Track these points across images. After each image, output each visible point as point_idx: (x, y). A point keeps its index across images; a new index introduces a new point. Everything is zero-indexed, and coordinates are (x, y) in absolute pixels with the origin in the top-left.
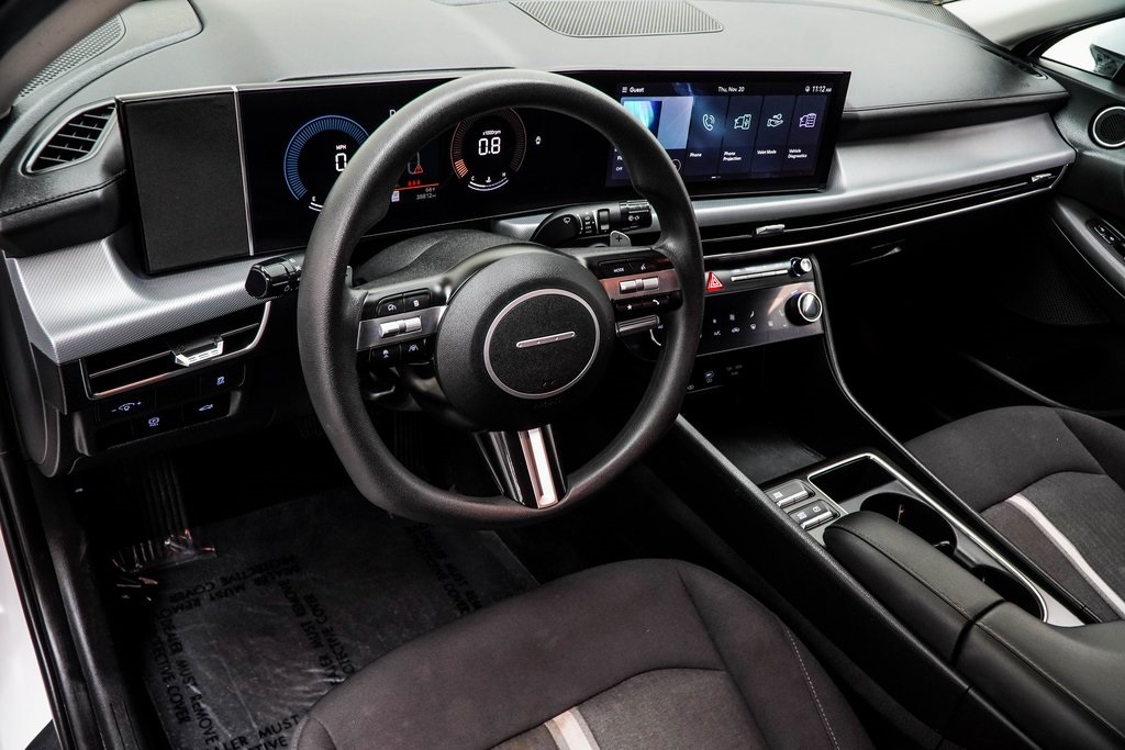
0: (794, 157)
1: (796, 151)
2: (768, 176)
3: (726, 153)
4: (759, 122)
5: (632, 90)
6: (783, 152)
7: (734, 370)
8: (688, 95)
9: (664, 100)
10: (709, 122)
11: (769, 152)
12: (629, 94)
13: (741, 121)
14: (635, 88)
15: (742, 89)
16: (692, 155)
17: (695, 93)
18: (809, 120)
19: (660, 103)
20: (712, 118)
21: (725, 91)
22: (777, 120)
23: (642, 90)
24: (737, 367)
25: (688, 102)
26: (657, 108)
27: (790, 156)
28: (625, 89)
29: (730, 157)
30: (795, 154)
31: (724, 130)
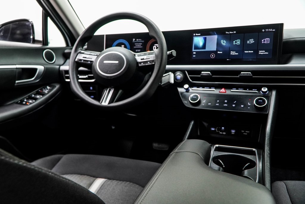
0: (262, 53)
1: (262, 51)
2: (251, 60)
3: (231, 52)
4: (243, 42)
5: (197, 34)
6: (256, 52)
7: (245, 132)
8: (215, 35)
9: (207, 37)
10: (224, 43)
11: (250, 52)
12: (196, 36)
13: (236, 42)
14: (198, 34)
15: (235, 32)
16: (218, 52)
17: (217, 34)
18: (267, 41)
19: (206, 38)
20: (225, 42)
21: (229, 33)
22: (252, 41)
23: (200, 34)
24: (247, 132)
25: (216, 37)
26: (205, 39)
27: (260, 53)
28: (194, 35)
29: (233, 53)
30: (261, 52)
31: (230, 45)
